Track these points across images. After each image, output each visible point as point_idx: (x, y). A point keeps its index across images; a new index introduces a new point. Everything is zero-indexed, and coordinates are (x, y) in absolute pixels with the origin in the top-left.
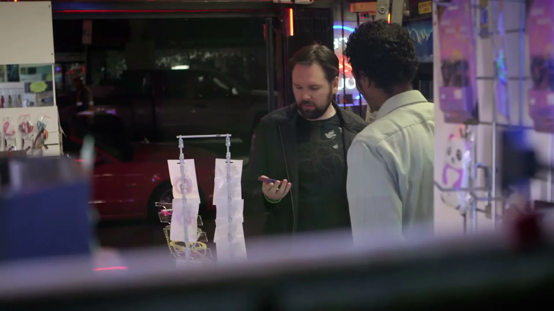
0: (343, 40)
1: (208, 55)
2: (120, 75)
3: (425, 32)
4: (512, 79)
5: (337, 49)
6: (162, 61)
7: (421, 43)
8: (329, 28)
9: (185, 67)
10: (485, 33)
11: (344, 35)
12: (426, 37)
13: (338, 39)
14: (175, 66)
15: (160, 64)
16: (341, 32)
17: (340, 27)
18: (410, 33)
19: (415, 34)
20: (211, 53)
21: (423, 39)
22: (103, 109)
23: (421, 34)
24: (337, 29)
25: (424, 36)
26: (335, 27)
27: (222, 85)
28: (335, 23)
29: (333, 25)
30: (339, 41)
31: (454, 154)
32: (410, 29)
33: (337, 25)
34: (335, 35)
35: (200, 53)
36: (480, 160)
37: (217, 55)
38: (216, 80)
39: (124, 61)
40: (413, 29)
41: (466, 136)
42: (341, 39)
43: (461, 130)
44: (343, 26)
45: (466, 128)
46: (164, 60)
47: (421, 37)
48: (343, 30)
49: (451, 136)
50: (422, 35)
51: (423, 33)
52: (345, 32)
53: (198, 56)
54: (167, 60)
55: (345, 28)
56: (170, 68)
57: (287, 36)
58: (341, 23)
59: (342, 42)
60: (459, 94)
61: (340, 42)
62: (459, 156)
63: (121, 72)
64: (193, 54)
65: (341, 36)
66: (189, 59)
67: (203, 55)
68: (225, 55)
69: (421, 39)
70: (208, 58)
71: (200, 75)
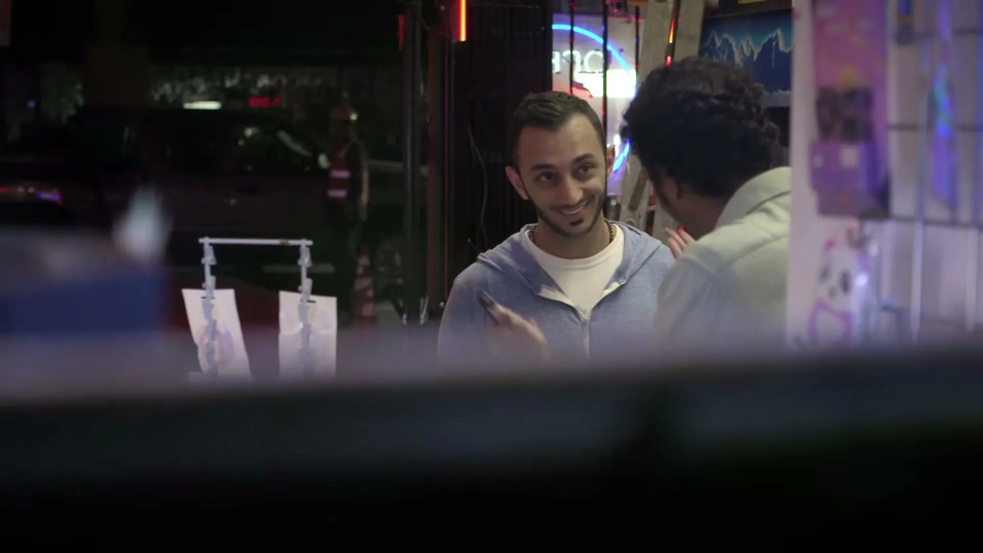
0: (572, 54)
1: (264, 81)
2: (70, 118)
3: (751, 43)
4: (966, 128)
5: (558, 73)
6: (161, 92)
7: (741, 65)
8: (543, 28)
9: (213, 105)
10: (905, 36)
11: (575, 46)
12: (752, 52)
13: (561, 53)
14: (191, 101)
15: (157, 97)
16: (568, 39)
17: (567, 27)
18: (718, 43)
19: (730, 45)
20: (271, 78)
21: (746, 56)
22: (31, 190)
23: (742, 48)
24: (559, 31)
25: (750, 51)
26: (555, 27)
27: (297, 147)
28: (555, 16)
29: (551, 23)
30: (562, 57)
31: (834, 281)
32: (719, 36)
33: (560, 22)
34: (555, 44)
35: (248, 76)
36: (886, 295)
37: (284, 81)
38: (284, 136)
39: (79, 87)
40: (726, 36)
41: (859, 243)
42: (567, 53)
43: (850, 233)
44: (572, 25)
45: (861, 228)
46: (167, 88)
47: (743, 53)
48: (572, 33)
49: (830, 245)
50: (745, 48)
51: (748, 45)
52: (576, 37)
53: (242, 81)
54: (173, 88)
55: (576, 29)
56: (181, 105)
57: (454, 41)
58: (568, 18)
59: (569, 59)
60: (850, 156)
61: (565, 58)
62: (846, 284)
63: (72, 112)
64: (232, 77)
65: (568, 45)
66: (222, 88)
67: (254, 81)
68: (303, 81)
69: (742, 56)
70: (264, 87)
71: (249, 125)
